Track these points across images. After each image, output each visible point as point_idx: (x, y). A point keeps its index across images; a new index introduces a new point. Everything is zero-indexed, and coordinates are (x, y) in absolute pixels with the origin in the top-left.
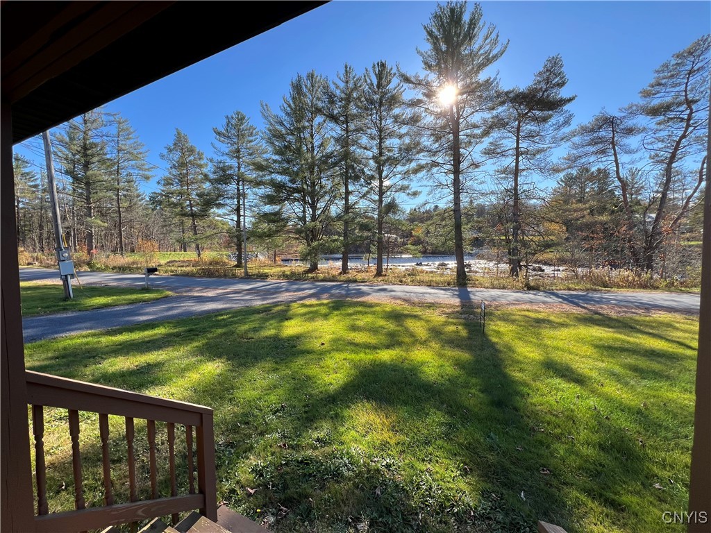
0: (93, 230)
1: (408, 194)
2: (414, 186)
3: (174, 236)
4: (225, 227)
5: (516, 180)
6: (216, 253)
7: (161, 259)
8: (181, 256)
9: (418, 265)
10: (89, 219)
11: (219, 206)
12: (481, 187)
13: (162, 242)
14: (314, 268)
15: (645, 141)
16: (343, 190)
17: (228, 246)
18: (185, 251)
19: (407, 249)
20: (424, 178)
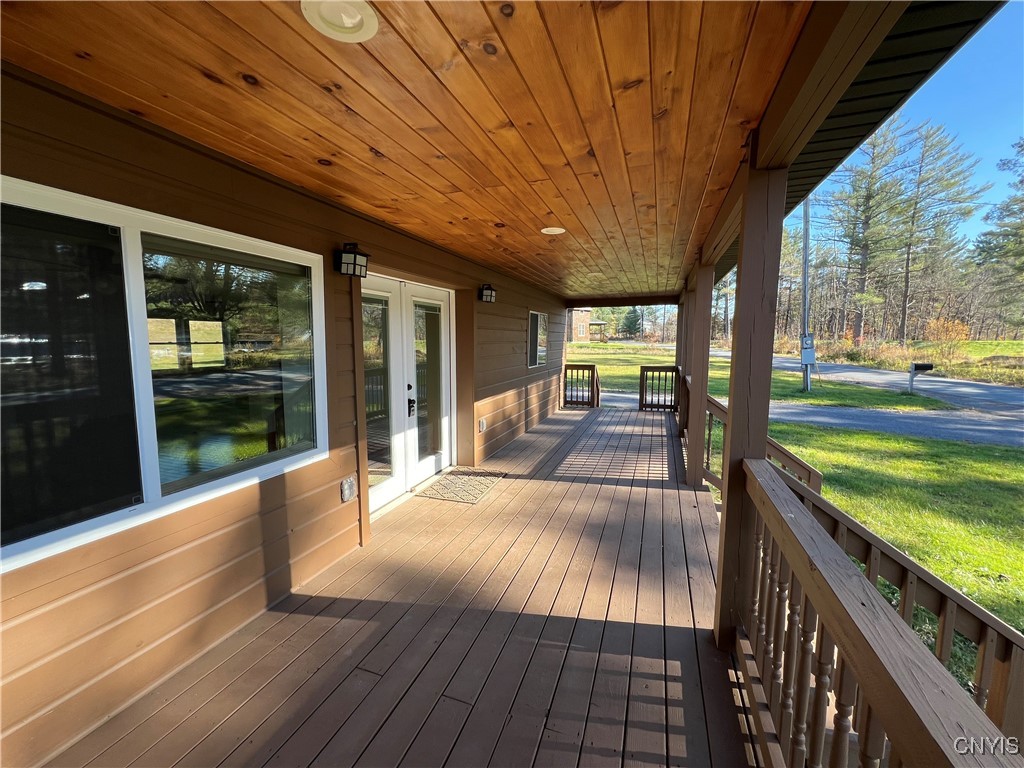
7: (973, 352)
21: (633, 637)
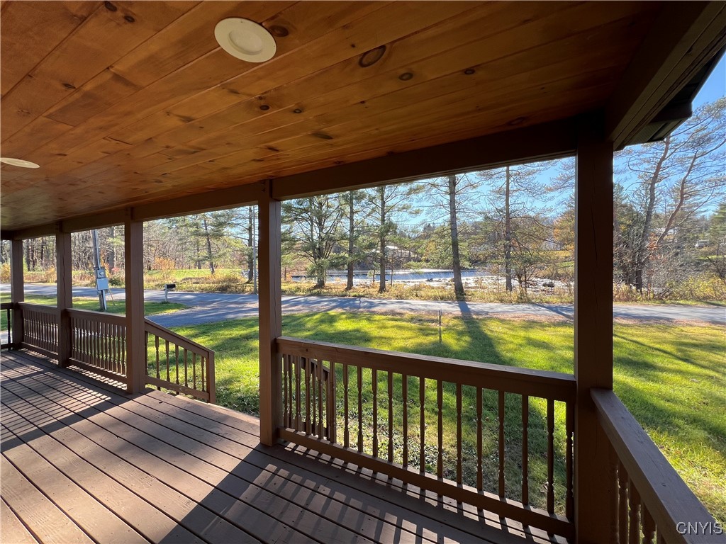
0: (115, 249)
1: (411, 213)
2: (415, 206)
3: (188, 253)
4: (238, 245)
5: (507, 200)
6: (229, 270)
7: (177, 276)
8: (195, 273)
9: (428, 281)
10: (110, 240)
11: (232, 225)
12: (476, 206)
13: (177, 259)
14: (321, 284)
15: (631, 163)
16: (348, 209)
17: (241, 263)
18: (200, 268)
19: (410, 265)
20: (424, 198)
21: (238, 477)
